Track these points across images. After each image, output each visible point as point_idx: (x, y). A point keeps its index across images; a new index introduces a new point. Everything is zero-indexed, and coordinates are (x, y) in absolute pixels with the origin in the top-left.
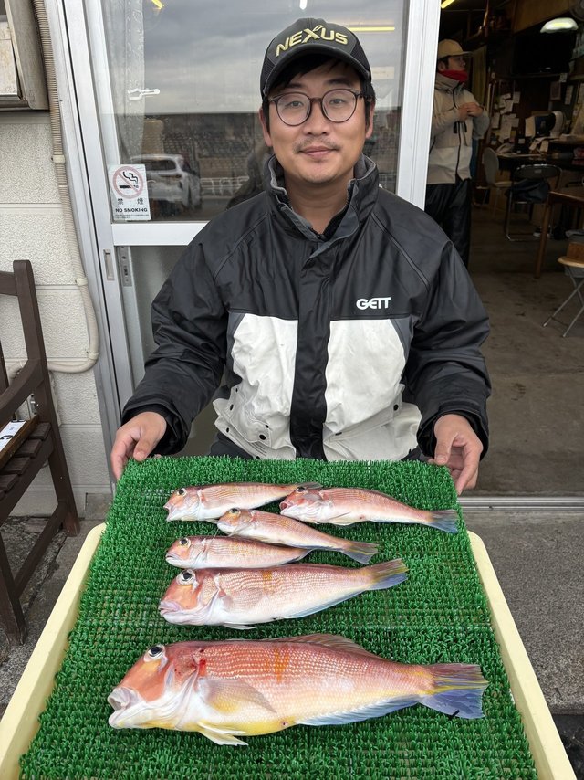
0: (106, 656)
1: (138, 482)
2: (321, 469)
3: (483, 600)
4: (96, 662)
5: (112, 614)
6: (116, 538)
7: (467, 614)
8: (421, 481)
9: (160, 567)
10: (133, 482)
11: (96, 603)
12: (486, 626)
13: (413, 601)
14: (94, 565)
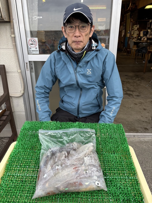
0: (12, 185)
1: (27, 129)
2: (83, 125)
3: (134, 168)
4: (9, 188)
5: (15, 172)
6: (19, 146)
7: (129, 173)
8: (114, 129)
9: (32, 156)
10: (26, 128)
11: (11, 167)
12: (135, 177)
13: (112, 168)
14: (11, 155)
